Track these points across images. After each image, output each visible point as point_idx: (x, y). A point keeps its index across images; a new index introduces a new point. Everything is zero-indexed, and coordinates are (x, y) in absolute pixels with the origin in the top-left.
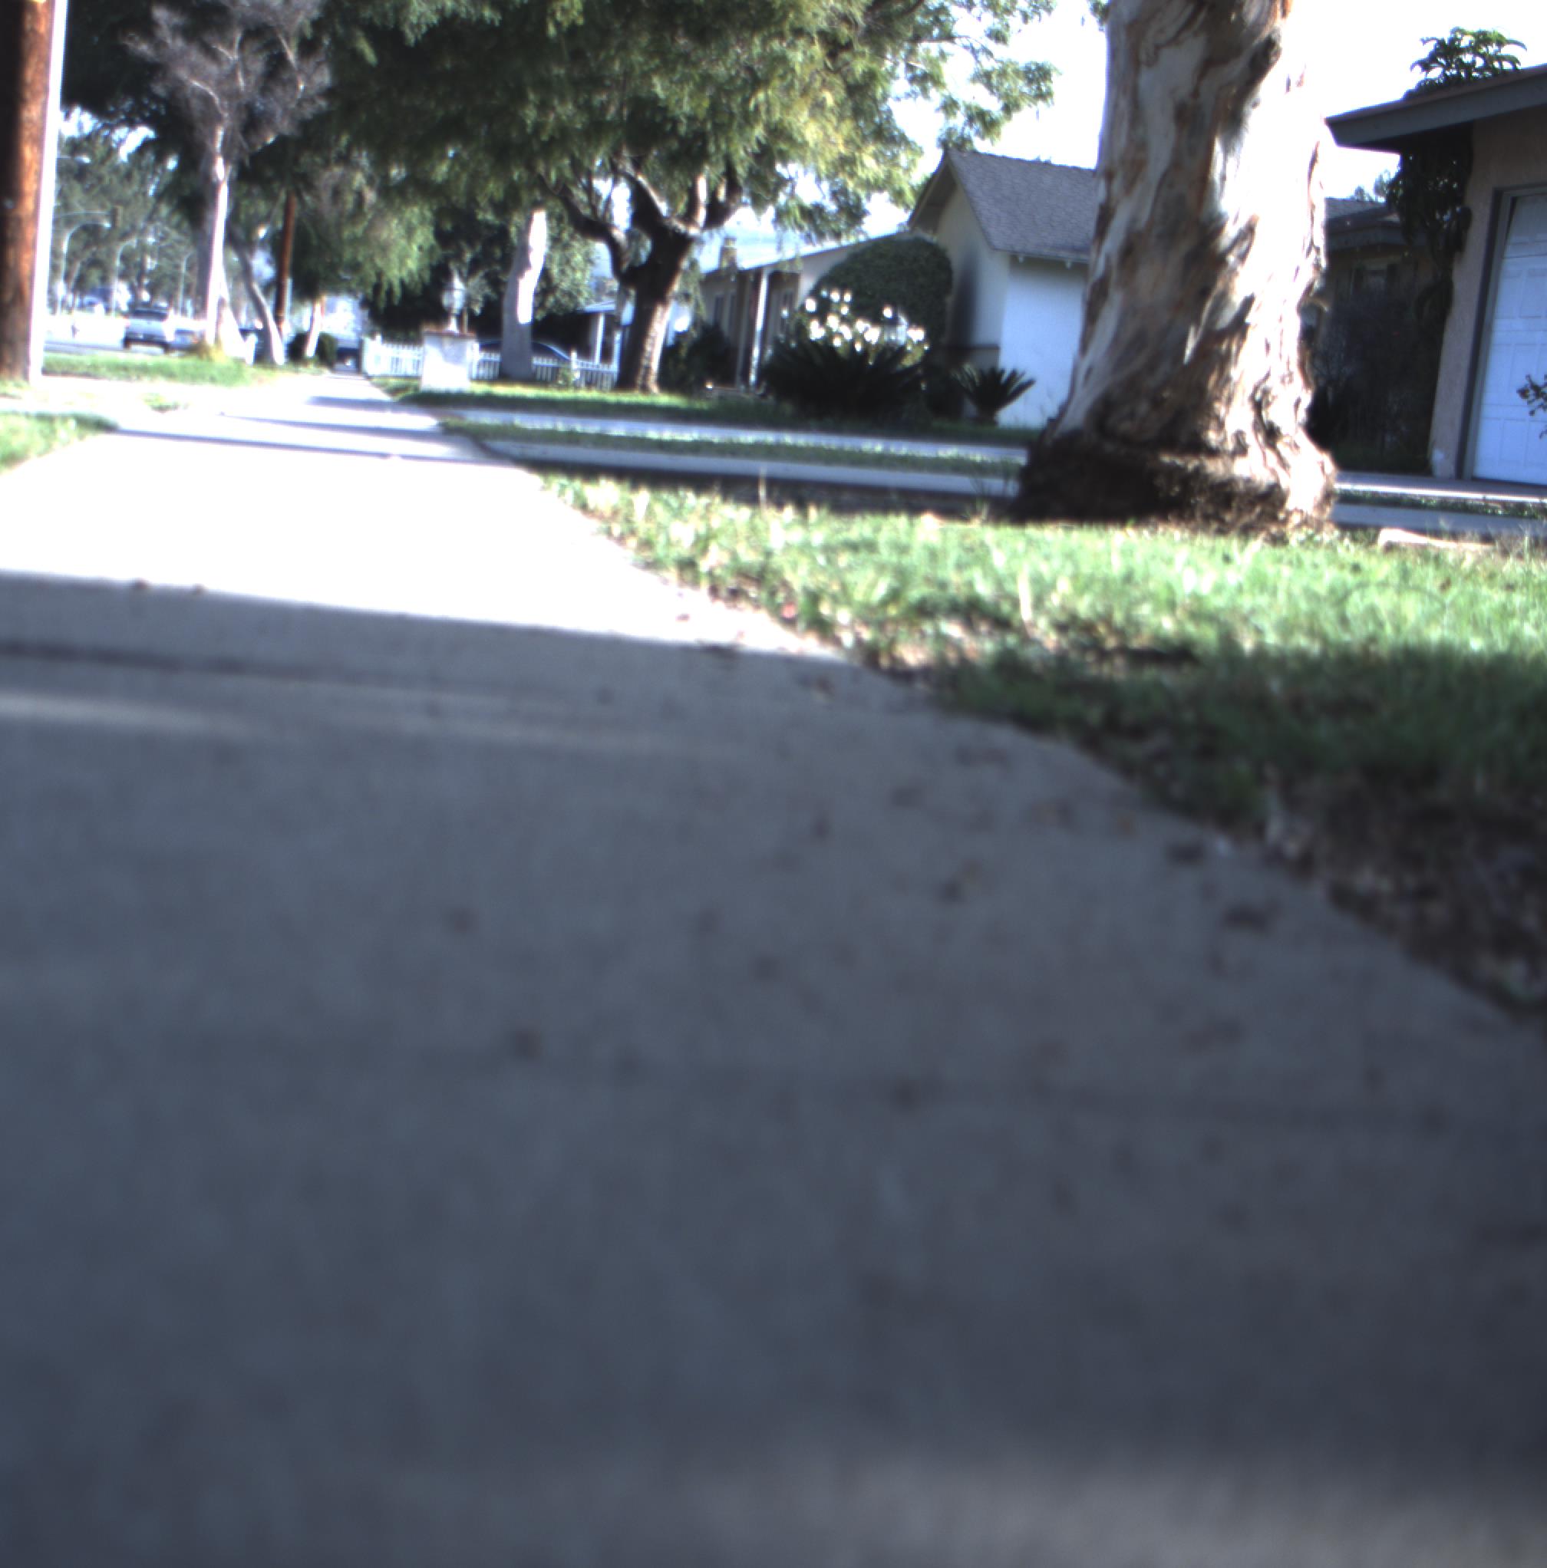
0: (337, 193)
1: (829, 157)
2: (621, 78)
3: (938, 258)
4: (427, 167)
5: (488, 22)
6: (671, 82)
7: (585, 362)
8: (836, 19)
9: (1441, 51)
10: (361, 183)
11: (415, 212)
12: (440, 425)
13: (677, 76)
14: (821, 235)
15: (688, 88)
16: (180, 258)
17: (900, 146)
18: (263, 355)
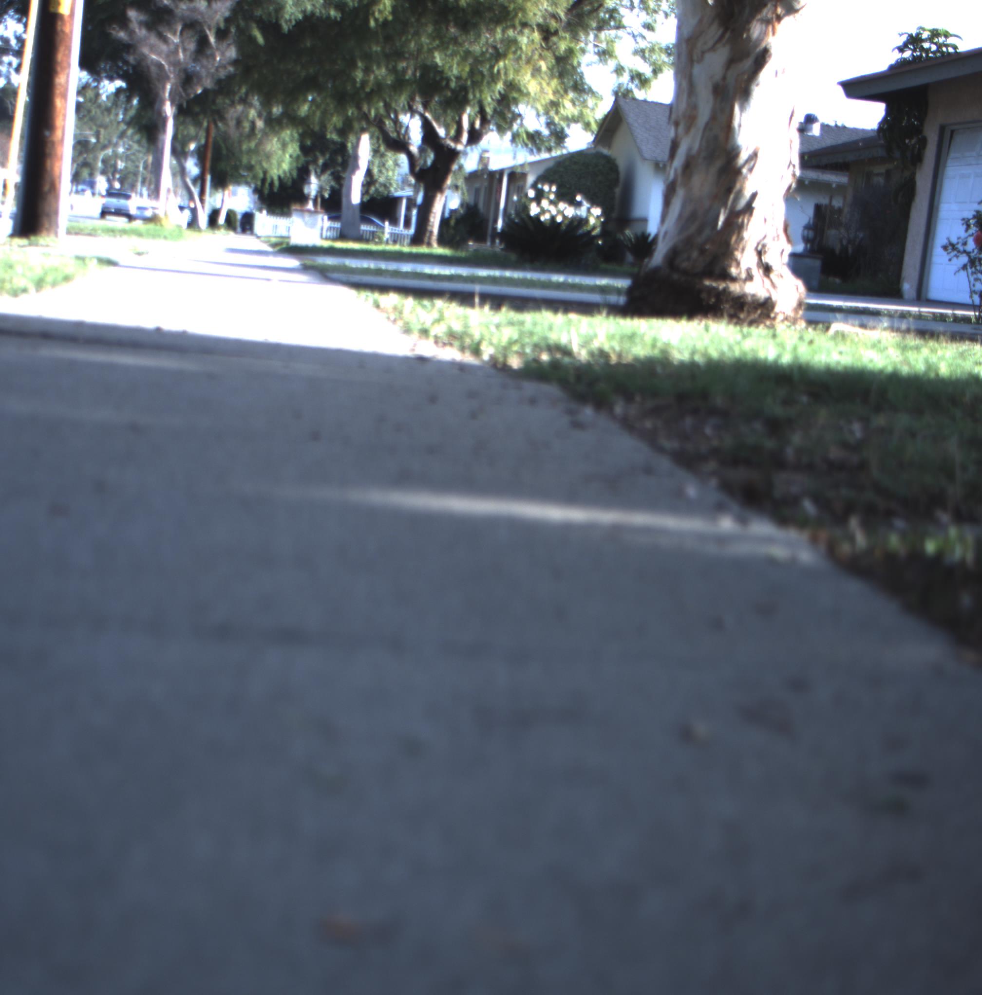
0: (239, 123)
1: (543, 102)
2: (415, 53)
3: (610, 165)
4: (295, 107)
5: (333, 18)
6: (446, 55)
7: (394, 228)
8: (549, 16)
9: (910, 41)
10: (254, 116)
11: (287, 134)
12: (302, 265)
13: (449, 52)
14: (539, 150)
15: (456, 60)
16: (140, 162)
17: (588, 94)
18: (193, 224)
